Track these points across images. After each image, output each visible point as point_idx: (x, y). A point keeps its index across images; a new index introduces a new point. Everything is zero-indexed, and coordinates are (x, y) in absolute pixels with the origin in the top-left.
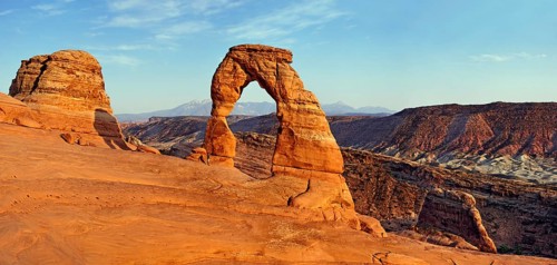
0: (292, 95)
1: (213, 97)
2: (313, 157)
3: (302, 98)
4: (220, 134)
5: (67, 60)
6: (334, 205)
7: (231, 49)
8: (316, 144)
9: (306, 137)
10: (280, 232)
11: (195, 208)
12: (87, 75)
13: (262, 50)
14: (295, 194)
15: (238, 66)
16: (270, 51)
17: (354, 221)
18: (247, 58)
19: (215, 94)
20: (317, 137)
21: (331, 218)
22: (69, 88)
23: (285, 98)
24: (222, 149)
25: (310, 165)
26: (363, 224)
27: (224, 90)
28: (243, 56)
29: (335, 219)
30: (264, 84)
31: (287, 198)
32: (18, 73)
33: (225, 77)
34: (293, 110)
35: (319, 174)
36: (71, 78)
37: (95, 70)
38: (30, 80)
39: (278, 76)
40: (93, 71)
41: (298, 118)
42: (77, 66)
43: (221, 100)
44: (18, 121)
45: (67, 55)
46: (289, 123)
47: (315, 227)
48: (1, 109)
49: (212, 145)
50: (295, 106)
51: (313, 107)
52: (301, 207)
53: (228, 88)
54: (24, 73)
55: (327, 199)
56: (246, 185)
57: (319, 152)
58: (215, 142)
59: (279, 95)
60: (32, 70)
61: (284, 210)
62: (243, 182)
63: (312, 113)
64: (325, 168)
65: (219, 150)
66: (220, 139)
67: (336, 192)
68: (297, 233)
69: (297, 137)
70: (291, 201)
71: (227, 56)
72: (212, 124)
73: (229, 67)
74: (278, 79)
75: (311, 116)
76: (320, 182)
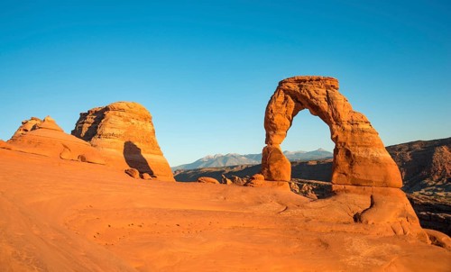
0: (345, 117)
1: (266, 128)
2: (375, 174)
3: (355, 118)
4: (276, 161)
5: (123, 110)
6: (400, 219)
7: (281, 83)
8: (376, 161)
9: (363, 154)
10: (357, 249)
11: (267, 229)
12: (141, 123)
13: (311, 80)
14: (360, 210)
15: (289, 97)
16: (318, 80)
17: (423, 235)
18: (298, 89)
19: (270, 126)
20: (375, 154)
21: (401, 232)
22: (125, 134)
23: (338, 122)
24: (279, 174)
25: (371, 181)
26: (433, 238)
27: (279, 119)
28: (294, 87)
29: (405, 233)
30: (316, 110)
31: (353, 215)
32: (77, 125)
33: (277, 108)
34: (348, 131)
35: (379, 189)
36: (126, 124)
37: (147, 118)
38: (91, 126)
39: (329, 100)
40: (146, 120)
41: (353, 138)
42: (132, 115)
43: (275, 129)
44: (83, 159)
45: (123, 106)
46: (345, 144)
47: (389, 242)
48: (65, 147)
49: (269, 172)
50: (349, 127)
51: (366, 127)
52: (370, 223)
53: (281, 117)
54: (83, 123)
55: (394, 213)
56: (311, 205)
57: (378, 168)
58: (271, 168)
59: (332, 119)
60: (90, 119)
61: (354, 227)
62: (307, 203)
63: (366, 132)
64: (386, 184)
65: (276, 175)
66: (276, 165)
67: (400, 206)
68: (374, 248)
69: (354, 156)
70: (357, 218)
71: (279, 89)
72: (266, 152)
73: (281, 98)
74: (329, 104)
75: (366, 135)
76: (383, 197)
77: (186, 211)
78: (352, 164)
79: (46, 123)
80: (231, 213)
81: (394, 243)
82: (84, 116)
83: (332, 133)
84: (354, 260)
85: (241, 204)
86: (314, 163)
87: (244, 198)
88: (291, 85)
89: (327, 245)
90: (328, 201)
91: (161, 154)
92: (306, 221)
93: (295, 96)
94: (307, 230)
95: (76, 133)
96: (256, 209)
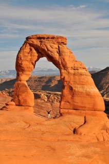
1: (17, 69)
2: (87, 103)
3: (76, 66)
4: (24, 92)
7: (27, 38)
8: (88, 94)
9: (81, 90)
10: (73, 151)
11: (16, 141)
13: (48, 38)
14: (77, 126)
15: (33, 49)
16: (53, 38)
18: (39, 43)
19: (19, 68)
20: (88, 90)
21: (101, 139)
23: (65, 67)
24: (25, 101)
25: (85, 107)
27: (25, 64)
28: (36, 42)
29: (104, 140)
30: (51, 59)
31: (72, 129)
33: (25, 56)
34: (71, 74)
35: (90, 112)
39: (59, 53)
41: (74, 78)
43: (23, 70)
46: (69, 82)
47: (93, 146)
49: (19, 100)
50: (72, 71)
51: (83, 71)
52: (83, 134)
53: (27, 63)
55: (98, 128)
56: (46, 123)
57: (90, 99)
58: (20, 98)
59: (61, 66)
61: (72, 137)
62: (43, 122)
63: (83, 75)
64: (94, 109)
65: (24, 102)
66: (24, 95)
67: (102, 123)
68: (84, 151)
69: (75, 90)
70: (75, 131)
71: (25, 42)
72: (17, 86)
74: (60, 55)
75: (83, 77)
76: (92, 117)
78: (73, 96)
81: (97, 147)
83: (61, 75)
88: (34, 40)
89: (54, 149)
92: (42, 134)
96: (9, 127)
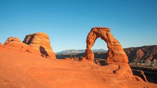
0: (112, 41)
1: (87, 43)
2: (120, 59)
3: (115, 41)
4: (90, 53)
5: (40, 35)
6: (127, 72)
7: (92, 29)
8: (121, 55)
9: (117, 52)
10: (114, 81)
11: (86, 75)
12: (46, 39)
13: (102, 28)
14: (115, 70)
15: (95, 34)
16: (104, 28)
17: (133, 77)
19: (88, 42)
20: (121, 52)
21: (127, 76)
22: (40, 43)
23: (110, 42)
24: (90, 57)
25: (119, 61)
26: (136, 78)
27: (91, 40)
28: (96, 30)
30: (103, 38)
31: (113, 71)
32: (25, 39)
33: (91, 37)
36: (41, 40)
37: (48, 38)
38: (29, 40)
39: (107, 35)
40: (47, 38)
41: (114, 47)
42: (43, 37)
43: (90, 43)
44: (28, 51)
45: (40, 34)
46: (111, 49)
47: (123, 79)
48: (22, 47)
49: (87, 57)
50: (113, 44)
51: (118, 44)
52: (118, 73)
54: (27, 39)
55: (125, 71)
56: (100, 67)
57: (121, 57)
58: (88, 56)
59: (108, 41)
60: (29, 38)
61: (113, 75)
64: (123, 62)
66: (90, 55)
67: (127, 68)
68: (119, 81)
69: (114, 53)
70: (114, 72)
71: (91, 31)
72: (87, 50)
73: (92, 34)
74: (107, 36)
75: (118, 46)
76: (123, 66)
77: (61, 69)
78: (113, 55)
79: (16, 39)
80: (75, 70)
81: (125, 80)
82: (27, 36)
83: (108, 45)
84: (113, 85)
85: (78, 67)
86: (99, 53)
87: (79, 65)
88: (95, 30)
89: (105, 80)
90: (105, 66)
91: (52, 50)
92: (99, 73)
93: (96, 33)
94: (99, 75)
95: (24, 42)
96: (83, 68)
